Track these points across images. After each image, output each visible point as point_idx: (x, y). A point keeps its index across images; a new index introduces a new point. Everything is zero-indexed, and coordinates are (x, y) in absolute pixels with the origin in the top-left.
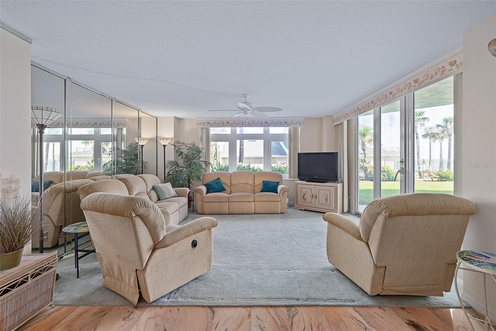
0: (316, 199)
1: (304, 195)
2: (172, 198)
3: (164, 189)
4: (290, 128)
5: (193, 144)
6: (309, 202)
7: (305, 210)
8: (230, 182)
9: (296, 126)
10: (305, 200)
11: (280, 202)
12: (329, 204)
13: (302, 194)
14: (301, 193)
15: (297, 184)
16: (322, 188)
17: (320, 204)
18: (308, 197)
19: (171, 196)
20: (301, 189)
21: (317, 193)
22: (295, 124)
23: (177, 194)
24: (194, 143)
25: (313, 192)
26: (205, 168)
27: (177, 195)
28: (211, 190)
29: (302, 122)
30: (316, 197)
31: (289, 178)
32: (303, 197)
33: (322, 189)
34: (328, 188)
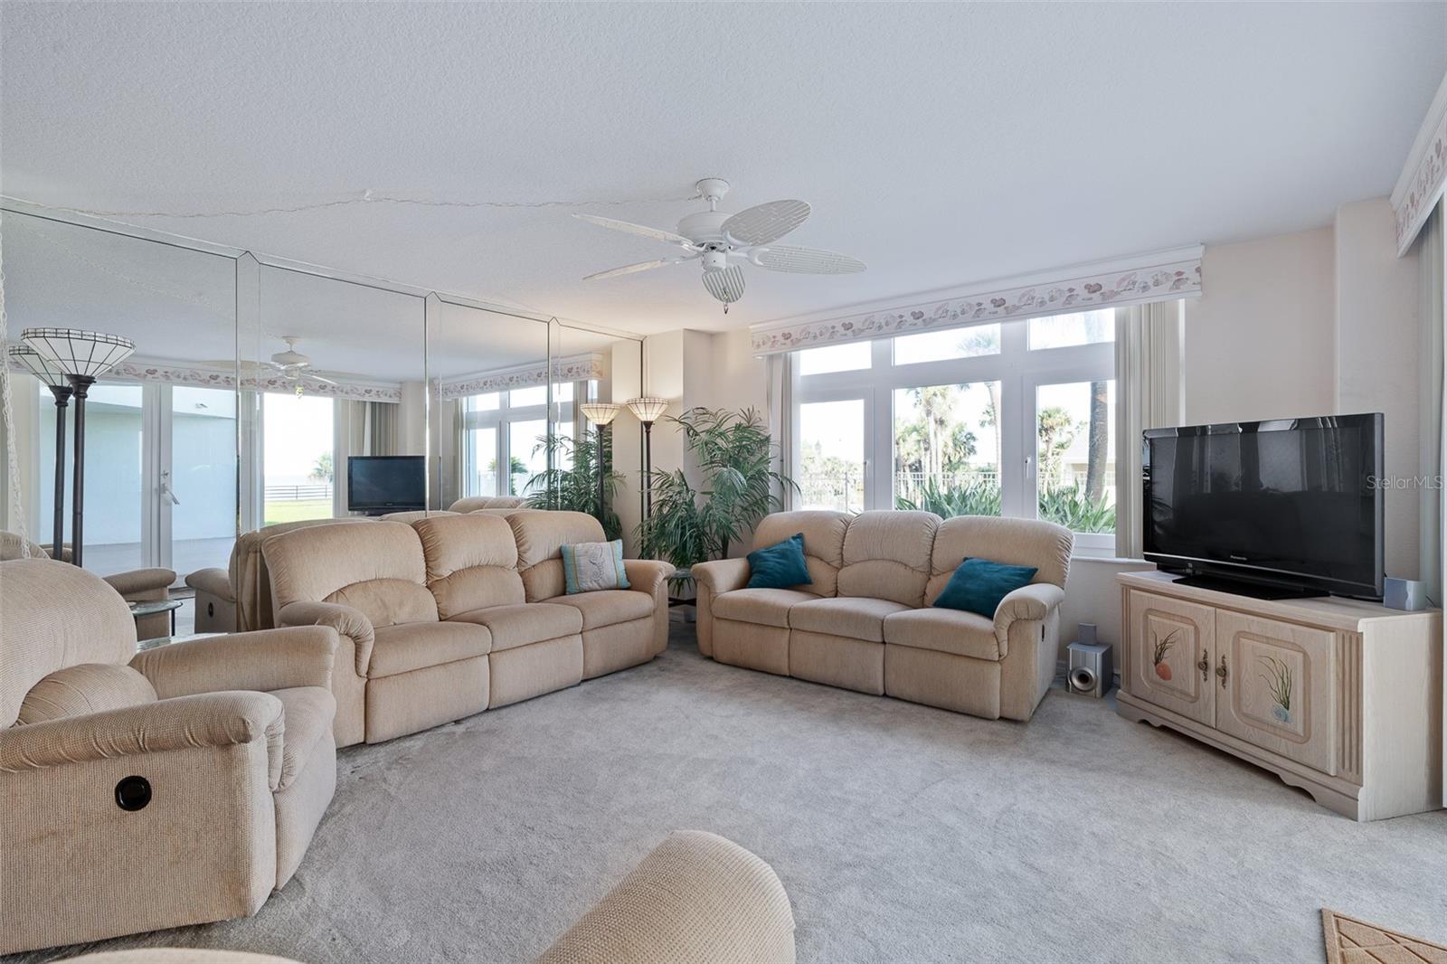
0: (1224, 682)
1: (1163, 650)
2: (603, 592)
3: (583, 561)
4: (1122, 309)
5: (747, 413)
6: (1188, 695)
7: (1164, 729)
8: (839, 551)
9: (1154, 296)
10: (1165, 674)
11: (998, 667)
12: (1300, 730)
13: (1152, 641)
14: (1146, 638)
15: (1127, 588)
16: (1255, 625)
17: (1246, 715)
18: (1181, 661)
19: (603, 585)
20: (1146, 617)
21: (1227, 648)
22: (1145, 288)
23: (629, 581)
24: (751, 410)
25: (1207, 643)
26: (778, 497)
27: (629, 584)
28: (755, 577)
29: (1190, 273)
30: (1222, 672)
31: (1118, 555)
32: (1157, 661)
33: (1254, 629)
34: (1292, 630)
